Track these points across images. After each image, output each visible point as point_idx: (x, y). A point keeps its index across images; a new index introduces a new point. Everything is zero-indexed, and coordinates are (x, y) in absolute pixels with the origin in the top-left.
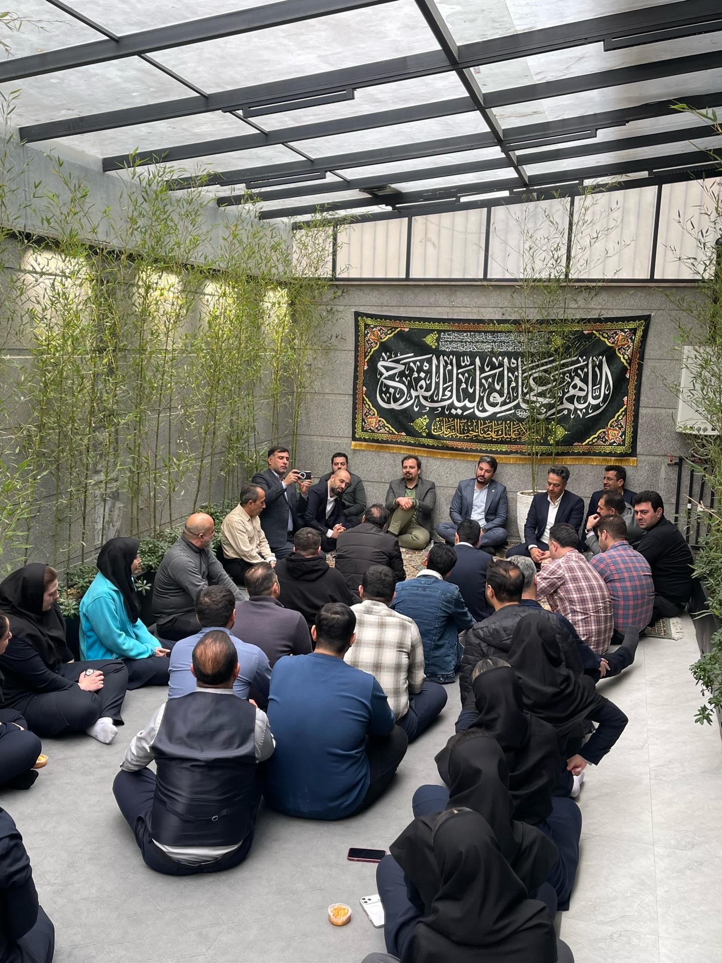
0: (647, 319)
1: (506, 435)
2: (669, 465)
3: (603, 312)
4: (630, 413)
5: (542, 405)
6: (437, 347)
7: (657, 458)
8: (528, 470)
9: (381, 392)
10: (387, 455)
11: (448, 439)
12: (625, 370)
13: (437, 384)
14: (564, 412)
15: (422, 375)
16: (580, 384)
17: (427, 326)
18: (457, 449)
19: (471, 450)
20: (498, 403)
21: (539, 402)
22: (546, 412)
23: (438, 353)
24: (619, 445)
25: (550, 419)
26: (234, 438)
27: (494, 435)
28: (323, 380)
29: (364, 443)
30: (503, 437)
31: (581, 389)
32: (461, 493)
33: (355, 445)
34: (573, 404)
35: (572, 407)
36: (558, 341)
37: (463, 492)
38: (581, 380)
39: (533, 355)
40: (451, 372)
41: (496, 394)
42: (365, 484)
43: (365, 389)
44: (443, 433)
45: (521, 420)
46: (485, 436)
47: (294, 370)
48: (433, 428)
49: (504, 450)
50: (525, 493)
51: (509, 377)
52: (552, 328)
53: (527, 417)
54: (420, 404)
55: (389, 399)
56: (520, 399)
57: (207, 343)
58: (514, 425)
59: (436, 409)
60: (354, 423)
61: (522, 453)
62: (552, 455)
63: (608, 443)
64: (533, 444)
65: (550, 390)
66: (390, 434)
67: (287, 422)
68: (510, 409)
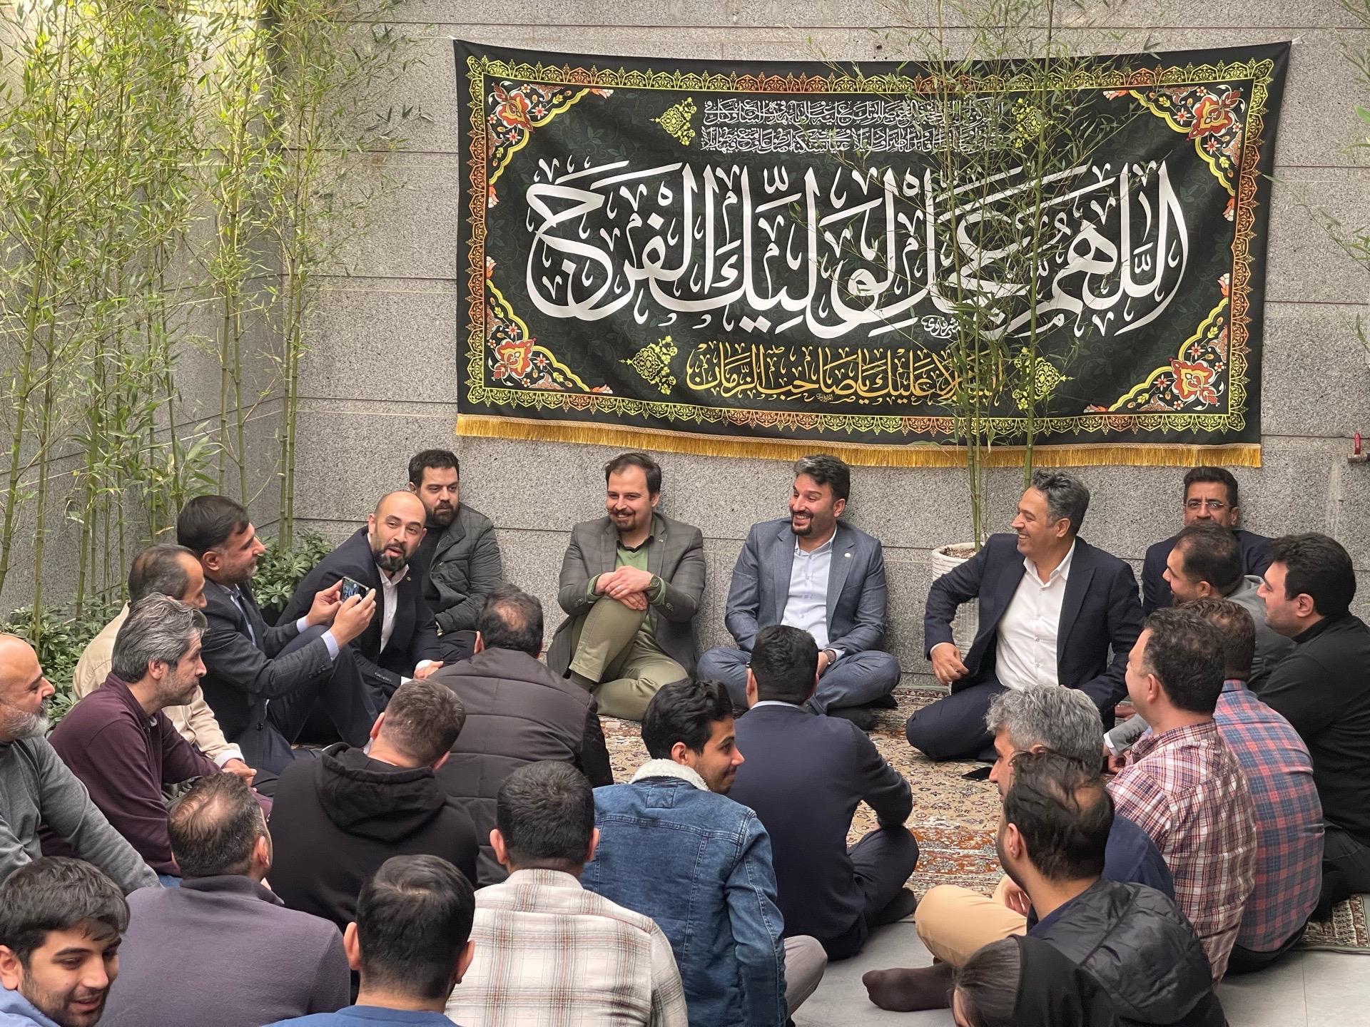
0: (1280, 54)
1: (896, 389)
2: (1352, 462)
3: (1158, 36)
4: (1241, 321)
5: (996, 302)
6: (695, 143)
7: (1317, 443)
8: (959, 485)
9: (539, 272)
10: (560, 453)
11: (735, 402)
12: (1221, 198)
13: (699, 246)
14: (1055, 321)
15: (656, 221)
16: (1098, 241)
17: (663, 82)
18: (759, 432)
19: (801, 434)
20: (872, 297)
21: (985, 294)
22: (1004, 322)
23: (699, 159)
24: (1211, 410)
25: (1017, 341)
26: (108, 412)
27: (861, 389)
28: (370, 243)
29: (494, 420)
30: (889, 395)
31: (1101, 256)
32: (757, 558)
33: (468, 426)
34: (1080, 298)
35: (1076, 306)
36: (1035, 122)
38: (1101, 230)
39: (964, 161)
40: (736, 212)
41: (863, 274)
42: (501, 535)
43: (491, 262)
44: (720, 384)
45: (937, 346)
46: (838, 392)
47: (282, 215)
48: (690, 371)
49: (891, 430)
50: (955, 551)
51: (899, 225)
52: (1016, 84)
53: (954, 338)
54: (650, 305)
55: (562, 289)
56: (932, 286)
57: (21, 136)
58: (917, 358)
59: (696, 317)
60: (462, 363)
61: (942, 439)
62: (1025, 443)
63: (1178, 405)
64: (972, 411)
65: (1016, 260)
66: (568, 390)
67: (267, 362)
68: (905, 316)
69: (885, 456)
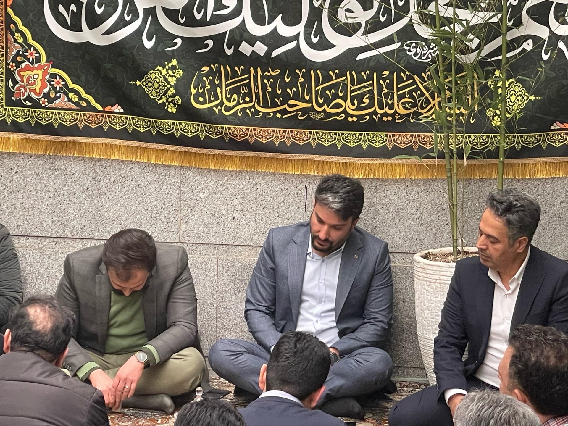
1: (381, 108)
5: (470, 29)
9: (55, 1)
10: (76, 167)
11: (235, 120)
14: (525, 45)
18: (257, 147)
19: (295, 149)
20: (359, 25)
21: (460, 22)
22: (479, 47)
25: (490, 64)
27: (350, 108)
29: (15, 136)
30: (375, 113)
32: (273, 261)
34: (547, 24)
35: (543, 33)
37: (278, 260)
41: (351, 3)
42: (22, 243)
44: (222, 103)
45: (418, 68)
46: (329, 110)
48: (194, 91)
49: (377, 145)
50: (435, 255)
53: (433, 61)
54: (157, 31)
55: (76, 17)
56: (413, 14)
58: (400, 80)
59: (200, 42)
61: (423, 153)
62: (498, 157)
64: (450, 128)
66: (82, 109)
68: (389, 41)
69: (372, 169)
